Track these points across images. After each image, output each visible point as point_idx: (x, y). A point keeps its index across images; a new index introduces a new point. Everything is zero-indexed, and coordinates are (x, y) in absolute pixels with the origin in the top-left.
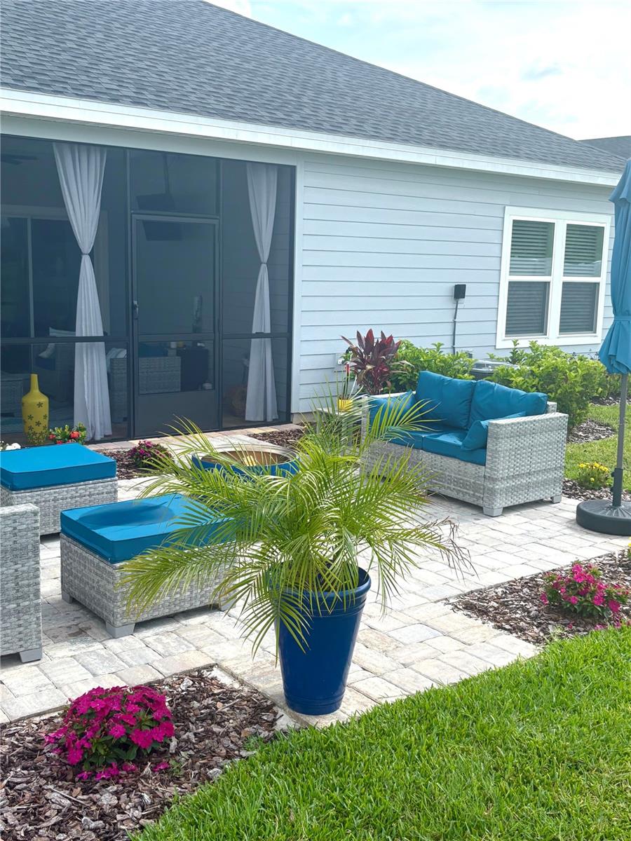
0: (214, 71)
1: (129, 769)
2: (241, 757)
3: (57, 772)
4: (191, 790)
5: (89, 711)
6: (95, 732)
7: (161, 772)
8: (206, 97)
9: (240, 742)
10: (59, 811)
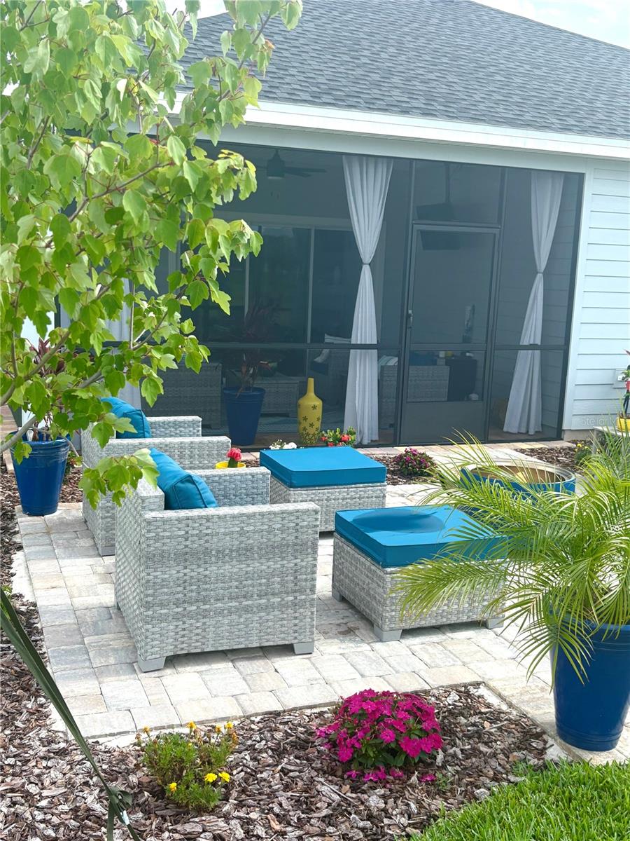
0: (503, 79)
1: (396, 775)
2: (509, 781)
3: (327, 767)
4: (457, 807)
5: (360, 712)
6: (365, 733)
7: (427, 783)
8: (495, 106)
9: (508, 766)
10: (329, 805)
